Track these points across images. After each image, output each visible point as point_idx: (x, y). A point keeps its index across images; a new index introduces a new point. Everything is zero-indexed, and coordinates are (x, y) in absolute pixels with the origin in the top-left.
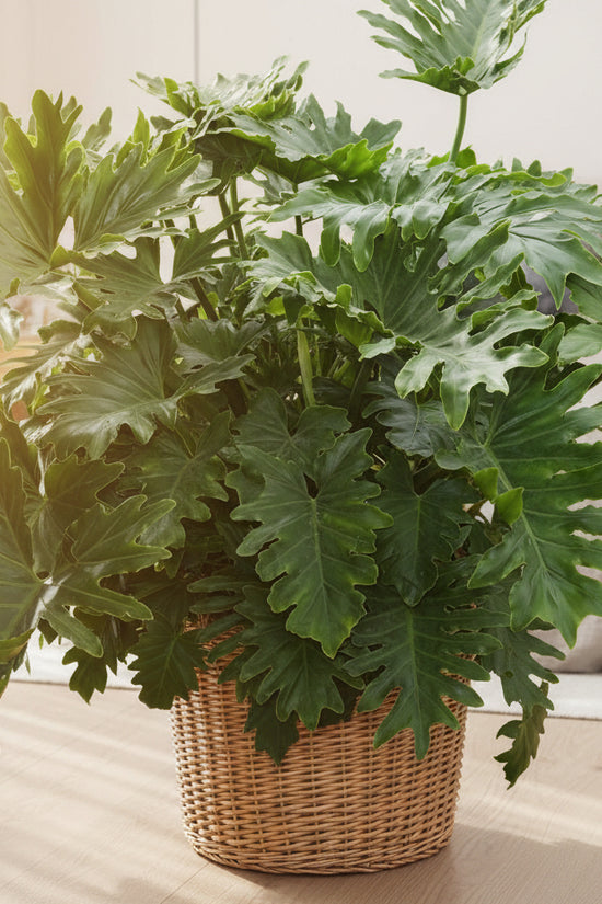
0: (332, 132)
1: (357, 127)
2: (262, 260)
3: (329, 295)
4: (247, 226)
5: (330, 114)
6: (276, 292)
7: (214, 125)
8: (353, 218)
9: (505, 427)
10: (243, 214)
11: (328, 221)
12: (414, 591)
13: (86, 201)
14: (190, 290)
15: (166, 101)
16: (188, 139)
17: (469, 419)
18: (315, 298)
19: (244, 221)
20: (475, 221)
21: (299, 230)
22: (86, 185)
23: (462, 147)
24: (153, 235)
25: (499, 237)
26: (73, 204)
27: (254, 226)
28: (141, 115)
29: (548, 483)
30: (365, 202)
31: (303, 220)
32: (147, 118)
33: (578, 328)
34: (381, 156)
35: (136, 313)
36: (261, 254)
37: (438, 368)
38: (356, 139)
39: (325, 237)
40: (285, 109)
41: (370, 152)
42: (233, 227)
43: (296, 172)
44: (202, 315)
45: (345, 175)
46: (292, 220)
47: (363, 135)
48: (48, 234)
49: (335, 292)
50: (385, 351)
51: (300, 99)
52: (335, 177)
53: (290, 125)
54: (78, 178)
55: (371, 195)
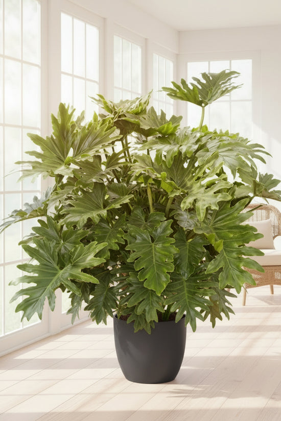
0: (160, 120)
1: (168, 118)
2: (137, 163)
3: (159, 176)
4: (131, 152)
5: (159, 113)
6: (141, 174)
7: (120, 117)
8: (166, 149)
9: (217, 219)
10: (129, 147)
11: (158, 151)
12: (186, 275)
13: (77, 142)
14: (112, 173)
15: (103, 108)
16: (111, 121)
17: (206, 217)
18: (154, 177)
19: (130, 150)
20: (208, 151)
21: (148, 154)
22: (77, 136)
23: (203, 125)
24: (99, 154)
25: (216, 156)
26: (73, 143)
27: (133, 152)
28: (95, 114)
29: (231, 238)
30: (170, 144)
31: (150, 150)
32: (98, 114)
33: (241, 186)
34: (175, 128)
35: (94, 180)
36: (135, 161)
37: (195, 201)
38: (168, 122)
39: (157, 156)
40: (143, 111)
41: (172, 126)
42: (126, 152)
43: (147, 133)
44: (115, 181)
45: (164, 135)
46: (146, 150)
47: (170, 121)
48: (64, 153)
49: (160, 174)
50: (177, 195)
51: (148, 108)
52: (160, 135)
53: (145, 117)
54: (75, 134)
55: (172, 142)
